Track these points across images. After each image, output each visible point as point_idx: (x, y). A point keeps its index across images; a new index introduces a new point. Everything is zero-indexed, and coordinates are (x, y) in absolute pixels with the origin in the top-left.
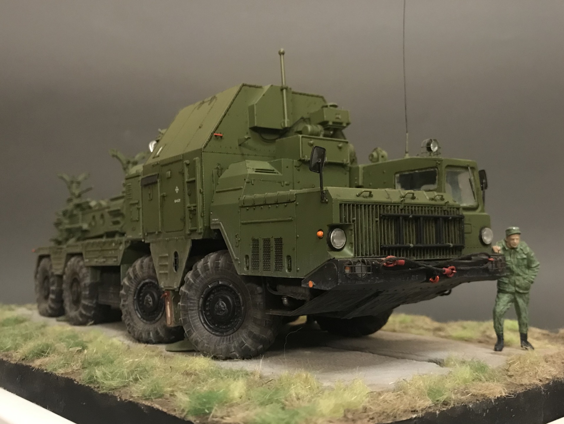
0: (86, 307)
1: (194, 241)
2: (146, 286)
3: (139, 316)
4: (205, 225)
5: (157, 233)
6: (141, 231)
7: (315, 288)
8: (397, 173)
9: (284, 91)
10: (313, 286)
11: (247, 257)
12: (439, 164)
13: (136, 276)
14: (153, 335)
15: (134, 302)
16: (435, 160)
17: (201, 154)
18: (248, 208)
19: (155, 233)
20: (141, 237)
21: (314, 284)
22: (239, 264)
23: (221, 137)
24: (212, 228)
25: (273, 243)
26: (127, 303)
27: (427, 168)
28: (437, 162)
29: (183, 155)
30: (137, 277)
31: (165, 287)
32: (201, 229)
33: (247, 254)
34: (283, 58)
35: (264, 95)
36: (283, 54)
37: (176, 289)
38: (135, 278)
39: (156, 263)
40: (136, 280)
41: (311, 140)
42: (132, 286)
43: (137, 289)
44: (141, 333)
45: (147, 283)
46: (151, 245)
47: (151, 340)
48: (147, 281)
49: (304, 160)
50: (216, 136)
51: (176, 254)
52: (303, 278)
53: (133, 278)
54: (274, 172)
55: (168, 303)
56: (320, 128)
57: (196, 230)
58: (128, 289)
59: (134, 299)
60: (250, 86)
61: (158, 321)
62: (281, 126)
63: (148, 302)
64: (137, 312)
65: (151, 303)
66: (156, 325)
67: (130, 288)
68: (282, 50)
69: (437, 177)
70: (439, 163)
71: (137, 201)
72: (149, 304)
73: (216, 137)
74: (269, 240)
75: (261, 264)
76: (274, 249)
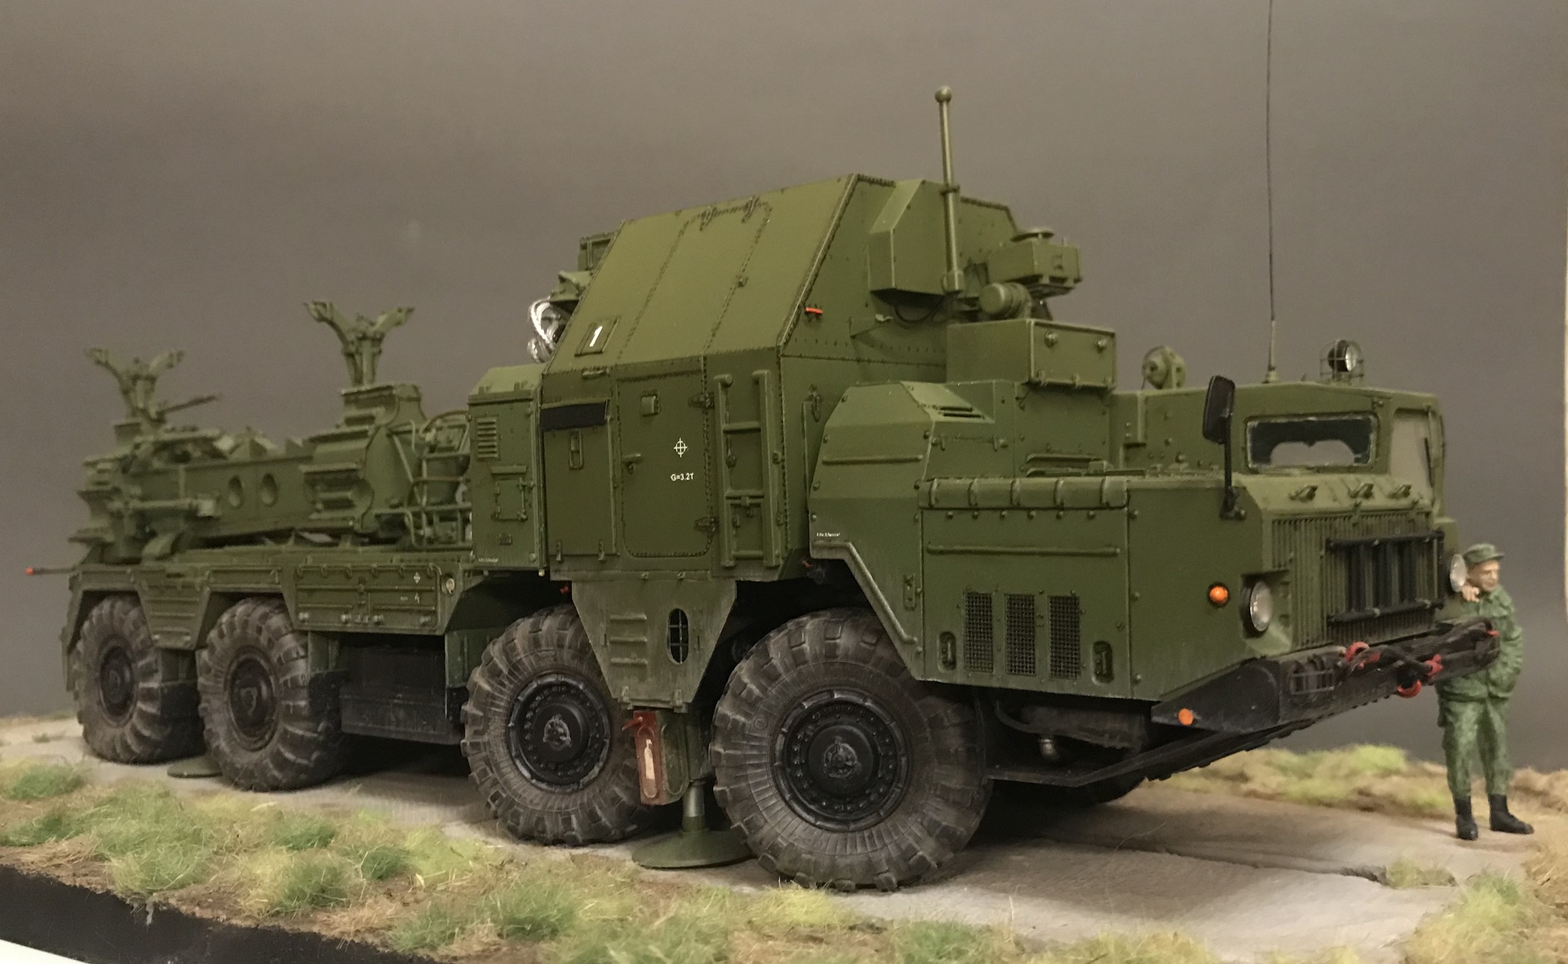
0: (296, 744)
1: (744, 588)
2: (546, 692)
3: (526, 774)
4: (789, 546)
5: (602, 557)
6: (537, 548)
7: (1197, 726)
8: (1252, 418)
9: (951, 196)
10: (1195, 721)
11: (947, 636)
12: (1381, 406)
13: (514, 667)
14: (580, 824)
15: (507, 734)
16: (1370, 395)
17: (779, 363)
18: (950, 513)
19: (597, 556)
20: (537, 565)
21: (1198, 718)
22: (919, 653)
23: (818, 315)
24: (814, 554)
25: (1043, 608)
26: (486, 738)
27: (1344, 413)
28: (1376, 399)
29: (705, 358)
30: (517, 669)
31: (633, 700)
32: (778, 557)
33: (946, 628)
34: (948, 111)
35: (909, 207)
36: (948, 99)
37: (680, 707)
38: (510, 673)
39: (596, 635)
40: (516, 678)
41: (1051, 333)
42: (501, 692)
43: (517, 700)
44: (540, 820)
45: (550, 685)
46: (574, 587)
47: (574, 837)
48: (550, 679)
49: (1038, 383)
50: (807, 313)
51: (677, 617)
52: (1155, 700)
53: (505, 671)
54: (974, 413)
55: (649, 742)
56: (1021, 292)
57: (760, 558)
58: (487, 701)
59: (508, 730)
60: (872, 182)
61: (587, 785)
62: (943, 287)
63: (555, 736)
64: (518, 763)
65: (567, 739)
66: (585, 797)
67: (494, 697)
68: (945, 91)
69: (1372, 437)
70: (1381, 402)
71: (523, 469)
72: (562, 742)
73: (808, 317)
74: (1029, 600)
75: (1001, 659)
76: (1048, 623)
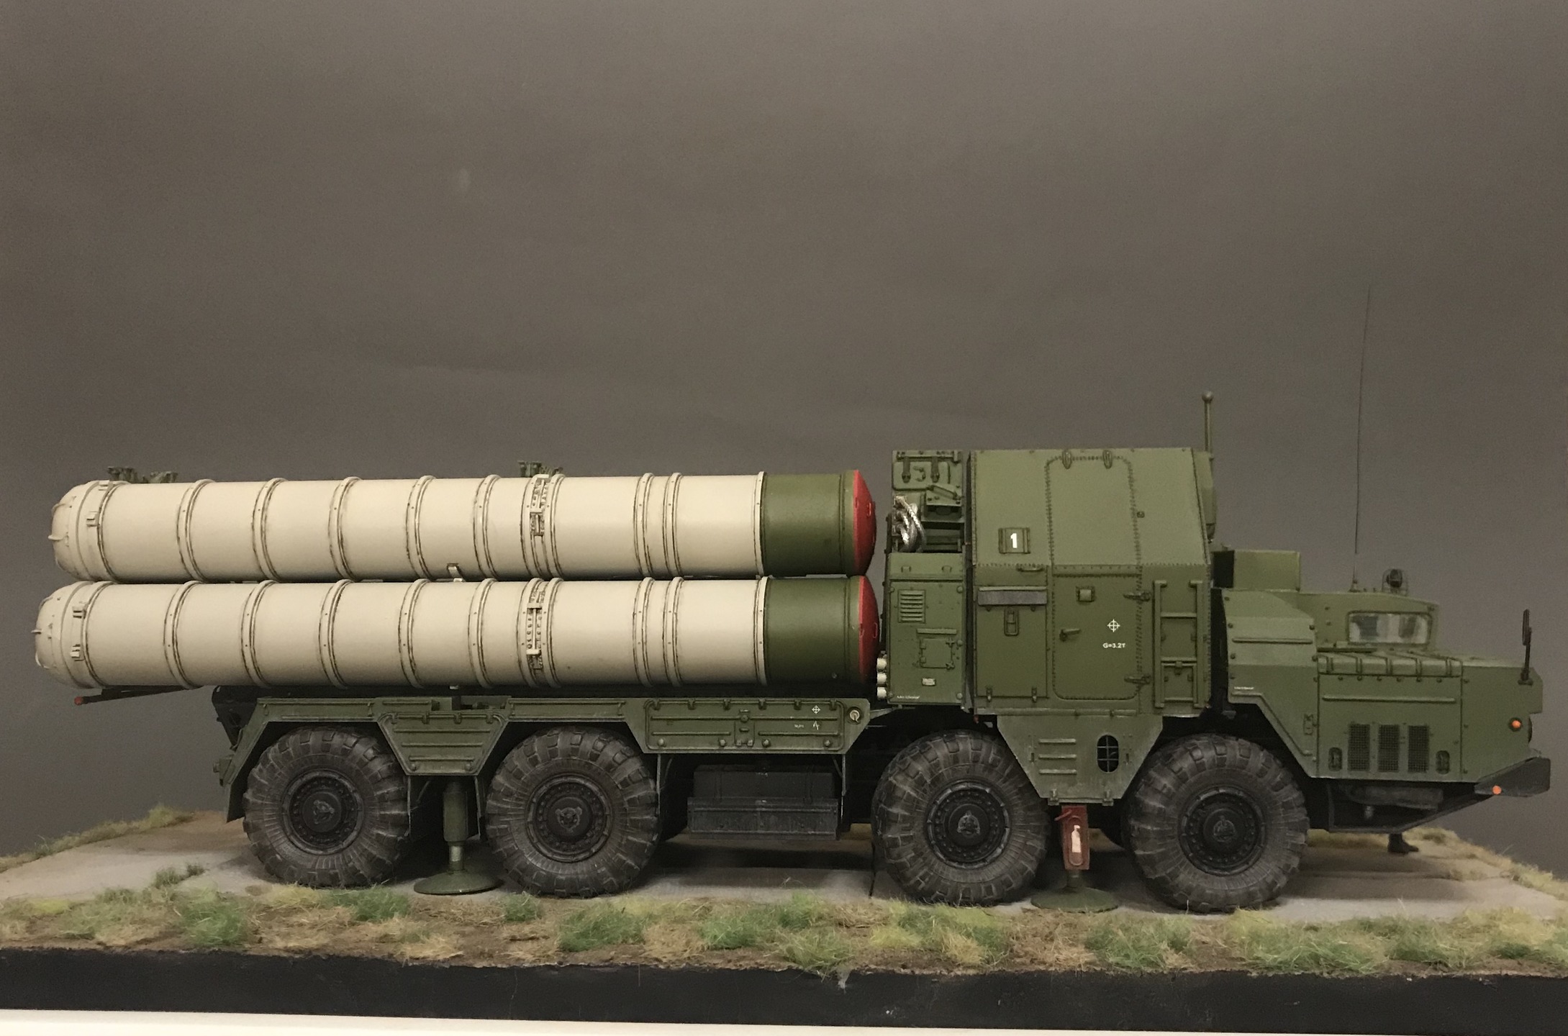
5: (1035, 698)
11: (1335, 751)
15: (926, 830)
18: (1342, 677)
19: (1030, 697)
20: (961, 702)
21: (1503, 790)
22: (1314, 761)
25: (1404, 732)
29: (1137, 568)
30: (938, 781)
31: (1061, 799)
32: (1205, 701)
33: (1334, 746)
37: (1109, 803)
39: (1024, 755)
40: (936, 787)
42: (924, 798)
43: (935, 803)
45: (962, 792)
46: (999, 720)
48: (962, 787)
51: (1106, 741)
52: (1477, 782)
55: (1076, 828)
58: (913, 804)
59: (927, 827)
63: (969, 827)
64: (936, 849)
65: (977, 830)
66: (997, 870)
67: (918, 802)
68: (1208, 396)
71: (946, 631)
72: (973, 832)
74: (1395, 729)
75: (1374, 763)
76: (1407, 741)
